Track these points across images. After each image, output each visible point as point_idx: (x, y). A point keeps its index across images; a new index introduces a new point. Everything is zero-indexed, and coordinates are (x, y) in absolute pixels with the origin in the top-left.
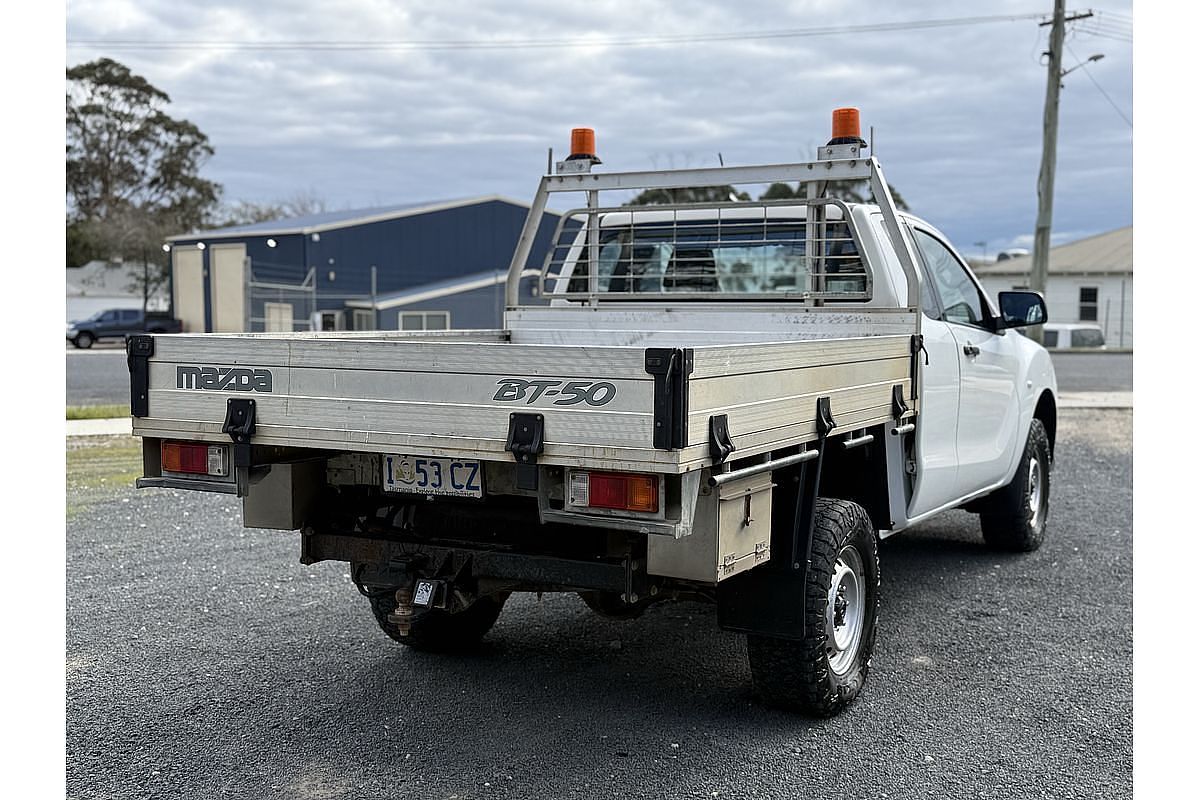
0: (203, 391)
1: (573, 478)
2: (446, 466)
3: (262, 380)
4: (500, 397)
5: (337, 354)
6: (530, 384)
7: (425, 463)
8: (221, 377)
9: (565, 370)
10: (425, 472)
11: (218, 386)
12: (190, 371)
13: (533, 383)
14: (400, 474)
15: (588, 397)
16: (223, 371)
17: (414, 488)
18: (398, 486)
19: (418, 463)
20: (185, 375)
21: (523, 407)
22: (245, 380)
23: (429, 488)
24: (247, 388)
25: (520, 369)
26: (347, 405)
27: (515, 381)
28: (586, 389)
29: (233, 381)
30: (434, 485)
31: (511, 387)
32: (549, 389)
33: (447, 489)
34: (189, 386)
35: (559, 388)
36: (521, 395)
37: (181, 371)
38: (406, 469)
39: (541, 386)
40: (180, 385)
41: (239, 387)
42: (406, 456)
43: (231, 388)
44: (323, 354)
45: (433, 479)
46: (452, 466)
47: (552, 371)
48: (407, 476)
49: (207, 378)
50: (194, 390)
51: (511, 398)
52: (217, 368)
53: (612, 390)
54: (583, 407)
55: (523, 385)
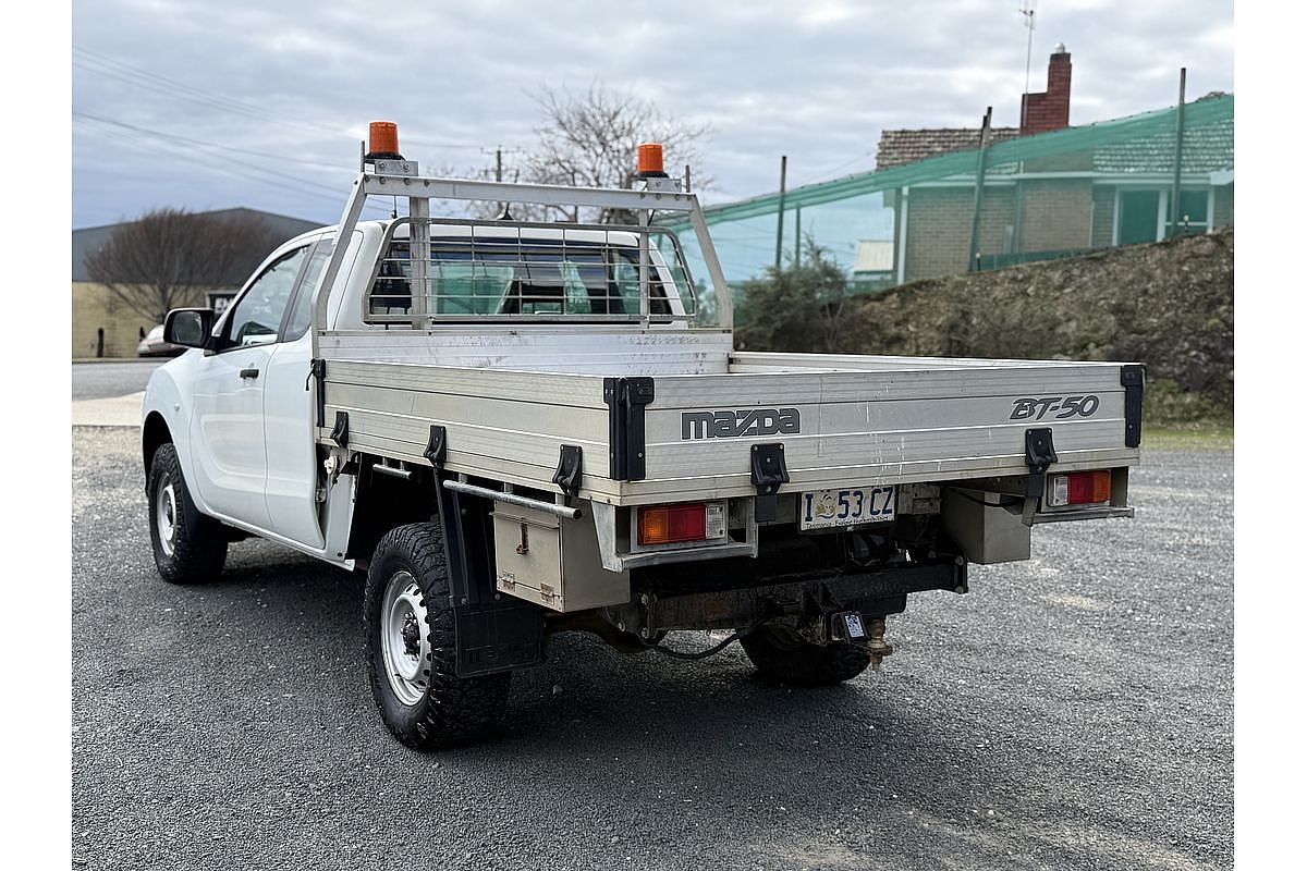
0: (717, 440)
1: (1057, 481)
2: (867, 493)
3: (789, 420)
4: (1015, 416)
5: (871, 386)
6: (1039, 402)
7: (848, 493)
8: (739, 422)
9: (1063, 388)
10: (847, 503)
11: (736, 432)
12: (698, 418)
13: (1041, 401)
14: (821, 509)
15: (1079, 409)
16: (742, 414)
17: (834, 522)
18: (818, 522)
19: (841, 494)
20: (692, 423)
21: (1034, 423)
22: (769, 422)
23: (850, 519)
24: (771, 431)
25: (1031, 389)
26: (882, 438)
27: (1026, 401)
28: (1079, 402)
29: (754, 424)
30: (854, 515)
31: (1024, 407)
32: (1053, 405)
33: (867, 517)
34: (699, 435)
35: (1061, 403)
36: (1032, 412)
37: (687, 418)
38: (827, 503)
39: (1047, 402)
40: (686, 436)
41: (763, 430)
42: (828, 491)
43: (753, 432)
44: (856, 386)
45: (853, 508)
46: (874, 493)
47: (1053, 388)
48: (828, 510)
49: (721, 424)
50: (705, 439)
51: (1024, 416)
52: (735, 410)
53: (1096, 400)
54: (1077, 419)
55: (1034, 403)
